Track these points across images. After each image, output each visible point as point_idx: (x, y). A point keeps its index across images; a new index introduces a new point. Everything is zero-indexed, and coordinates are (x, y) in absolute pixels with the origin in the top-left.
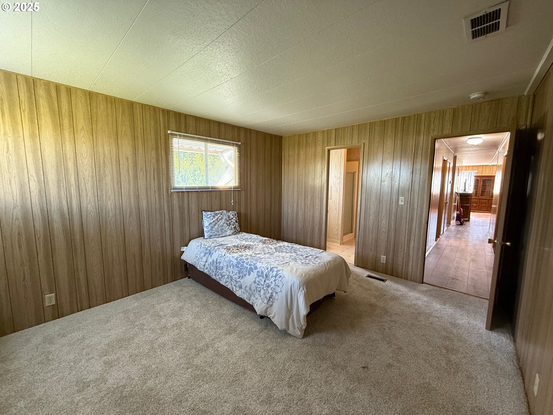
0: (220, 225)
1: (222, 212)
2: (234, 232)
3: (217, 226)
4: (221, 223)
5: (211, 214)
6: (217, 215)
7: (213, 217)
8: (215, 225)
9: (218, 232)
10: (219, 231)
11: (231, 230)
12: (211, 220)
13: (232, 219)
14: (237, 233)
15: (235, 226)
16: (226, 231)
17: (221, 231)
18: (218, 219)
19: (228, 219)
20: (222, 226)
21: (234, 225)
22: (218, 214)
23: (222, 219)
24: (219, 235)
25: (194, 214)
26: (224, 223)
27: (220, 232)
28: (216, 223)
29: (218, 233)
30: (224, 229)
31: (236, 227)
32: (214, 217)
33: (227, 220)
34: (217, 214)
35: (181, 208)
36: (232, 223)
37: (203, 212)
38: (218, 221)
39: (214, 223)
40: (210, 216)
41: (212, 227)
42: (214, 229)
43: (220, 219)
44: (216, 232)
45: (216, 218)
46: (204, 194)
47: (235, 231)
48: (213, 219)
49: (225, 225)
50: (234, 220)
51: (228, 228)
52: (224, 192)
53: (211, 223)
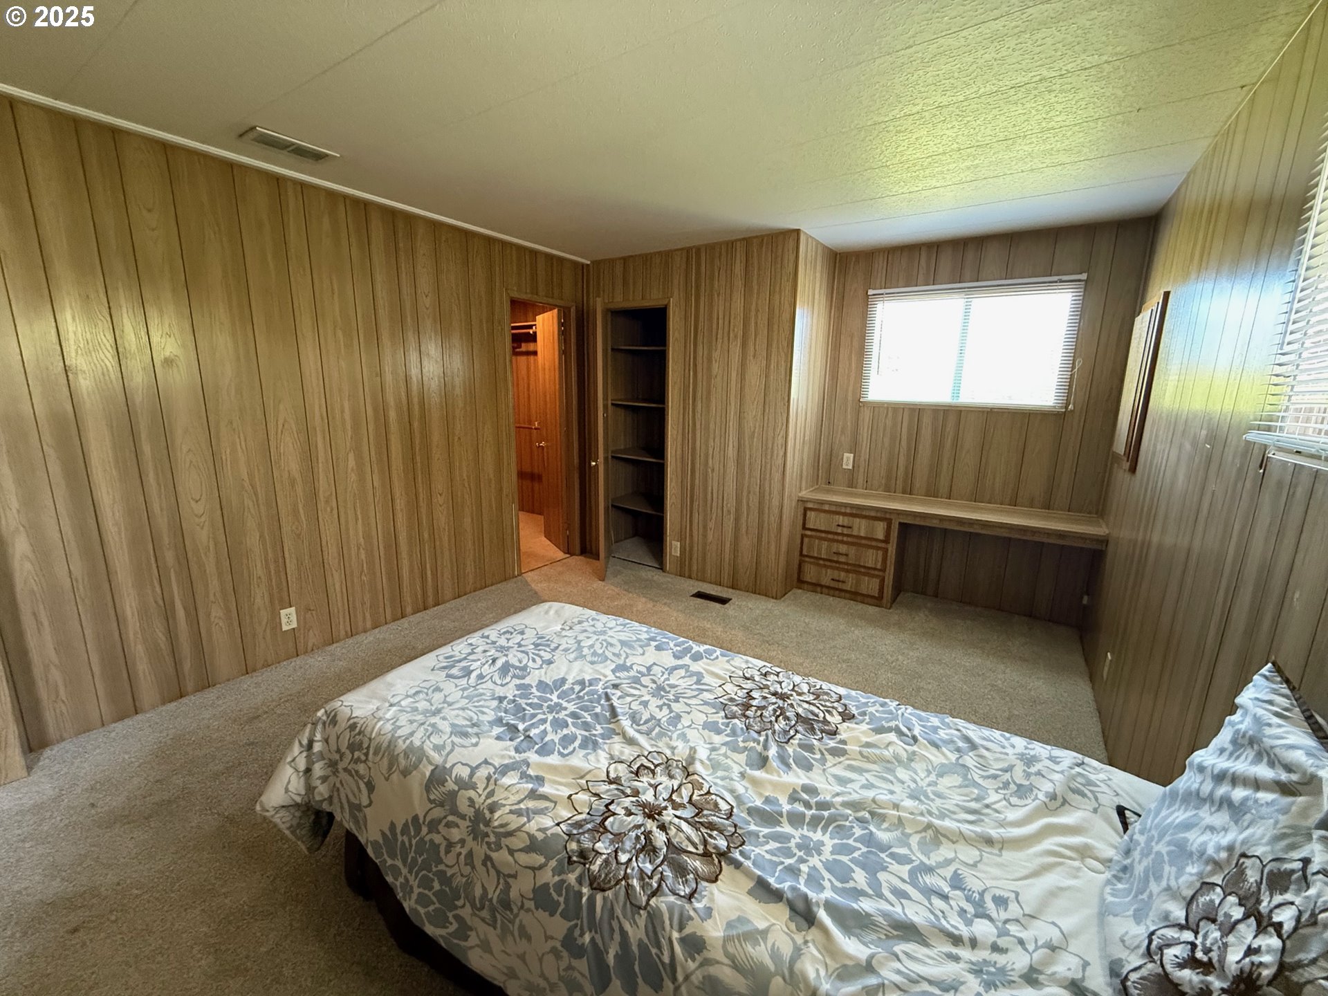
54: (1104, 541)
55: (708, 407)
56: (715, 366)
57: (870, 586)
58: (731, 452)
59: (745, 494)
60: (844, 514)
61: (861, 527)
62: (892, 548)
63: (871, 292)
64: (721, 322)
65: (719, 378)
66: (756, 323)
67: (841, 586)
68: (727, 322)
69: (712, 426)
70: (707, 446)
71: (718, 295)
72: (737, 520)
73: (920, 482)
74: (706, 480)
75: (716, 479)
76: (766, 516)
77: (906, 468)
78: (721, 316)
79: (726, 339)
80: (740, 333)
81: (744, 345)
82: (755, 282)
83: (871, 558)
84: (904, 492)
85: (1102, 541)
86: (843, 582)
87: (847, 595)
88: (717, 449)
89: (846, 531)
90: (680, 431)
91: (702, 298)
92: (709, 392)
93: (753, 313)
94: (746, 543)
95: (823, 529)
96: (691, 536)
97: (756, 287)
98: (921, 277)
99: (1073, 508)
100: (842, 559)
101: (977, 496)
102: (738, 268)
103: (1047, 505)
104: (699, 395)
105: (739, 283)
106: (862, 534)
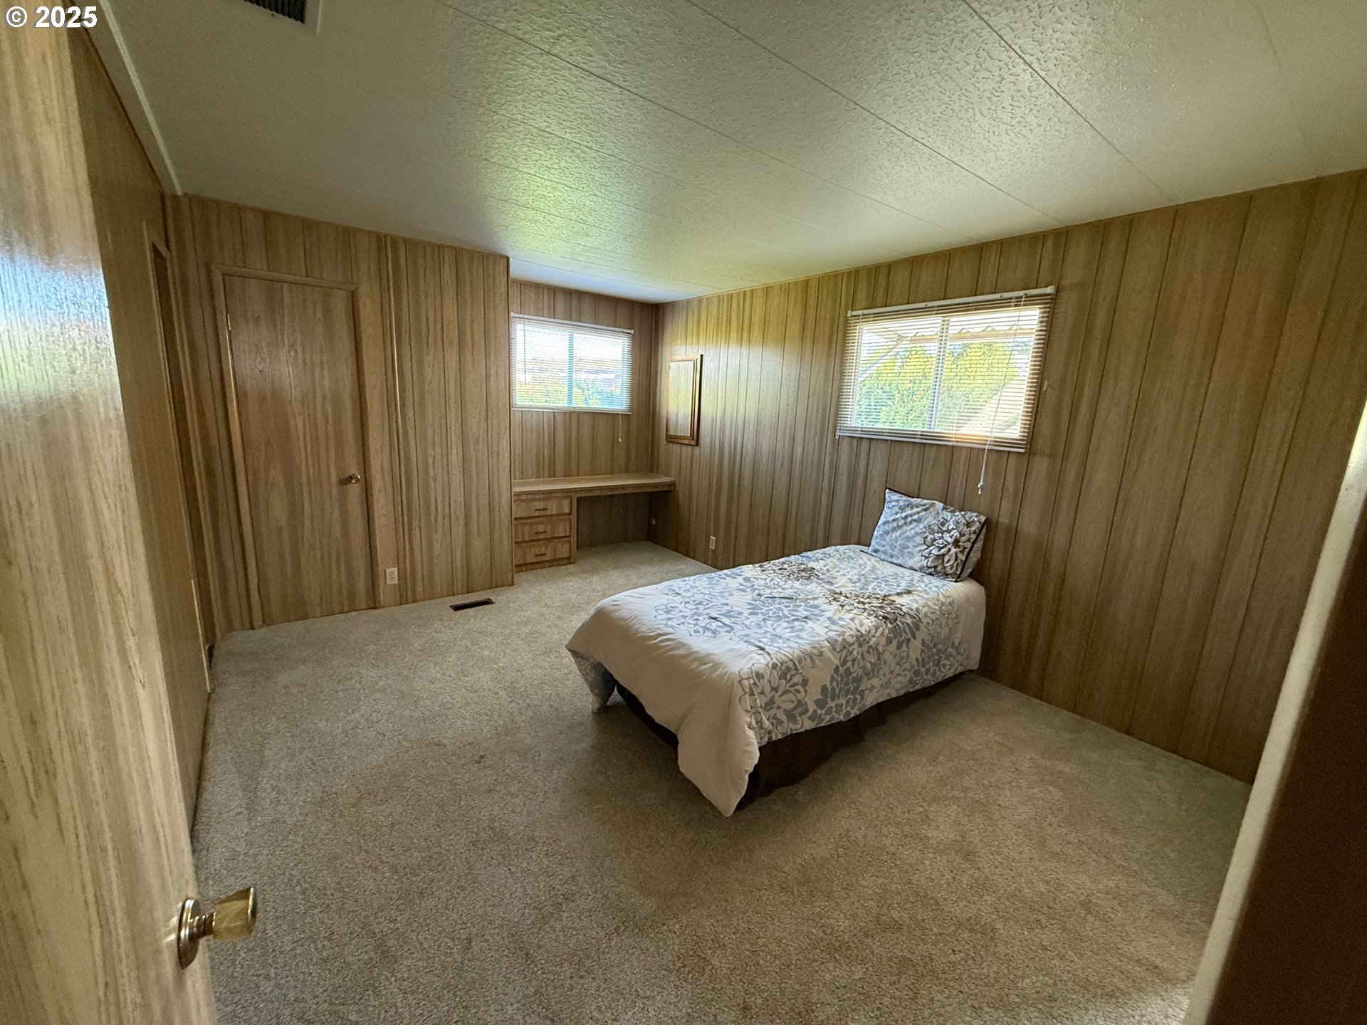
0: (908, 534)
1: (932, 505)
2: (929, 568)
3: (898, 534)
4: (911, 530)
5: (898, 501)
6: (912, 508)
7: (900, 508)
8: (894, 530)
9: (893, 548)
10: (896, 547)
11: (927, 558)
12: (892, 515)
13: (949, 531)
14: (938, 573)
15: (943, 555)
16: (911, 555)
17: (899, 550)
18: (909, 519)
19: (936, 528)
20: (909, 539)
21: (940, 549)
22: (917, 507)
23: (919, 521)
24: (892, 556)
25: (875, 493)
26: (917, 534)
27: (896, 550)
28: (899, 527)
29: (891, 552)
30: (908, 547)
31: (946, 558)
32: (902, 509)
33: (933, 529)
34: (911, 506)
35: (853, 474)
36: (941, 541)
37: (887, 490)
38: (905, 524)
39: (895, 524)
40: (894, 503)
41: (887, 533)
42: (888, 538)
43: (915, 520)
44: (887, 547)
45: (904, 515)
46: (906, 449)
47: (935, 567)
48: (897, 513)
49: (919, 539)
50: (951, 537)
51: (920, 551)
52: (964, 453)
53: (888, 522)
54: (673, 484)
55: (423, 413)
56: (428, 370)
57: (563, 550)
58: (455, 458)
59: (474, 498)
60: (539, 500)
61: (553, 508)
62: (574, 517)
63: (512, 314)
64: (431, 326)
65: (435, 384)
66: (472, 334)
67: (543, 558)
68: (439, 326)
69: (430, 435)
70: (425, 456)
71: (426, 296)
72: (467, 524)
73: (559, 467)
74: (427, 490)
75: (440, 490)
76: (497, 514)
77: (550, 457)
78: (431, 319)
79: (439, 342)
80: (456, 341)
81: (461, 352)
82: (468, 294)
83: (561, 530)
84: (550, 477)
85: (670, 485)
86: (544, 554)
87: (547, 564)
88: (438, 458)
89: (542, 513)
90: (387, 441)
91: (404, 296)
92: (422, 397)
93: (468, 323)
94: (478, 545)
95: (524, 516)
96: (412, 555)
97: (469, 300)
98: (546, 311)
99: (639, 471)
100: (542, 537)
101: (593, 473)
102: (448, 274)
103: (627, 471)
104: (409, 402)
105: (450, 290)
106: (554, 513)
